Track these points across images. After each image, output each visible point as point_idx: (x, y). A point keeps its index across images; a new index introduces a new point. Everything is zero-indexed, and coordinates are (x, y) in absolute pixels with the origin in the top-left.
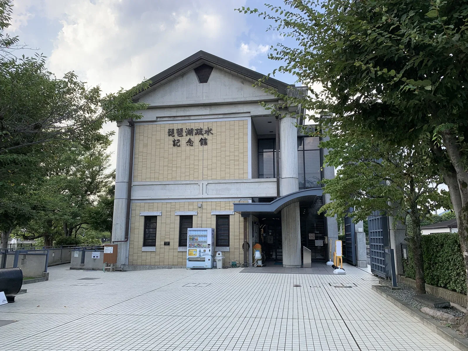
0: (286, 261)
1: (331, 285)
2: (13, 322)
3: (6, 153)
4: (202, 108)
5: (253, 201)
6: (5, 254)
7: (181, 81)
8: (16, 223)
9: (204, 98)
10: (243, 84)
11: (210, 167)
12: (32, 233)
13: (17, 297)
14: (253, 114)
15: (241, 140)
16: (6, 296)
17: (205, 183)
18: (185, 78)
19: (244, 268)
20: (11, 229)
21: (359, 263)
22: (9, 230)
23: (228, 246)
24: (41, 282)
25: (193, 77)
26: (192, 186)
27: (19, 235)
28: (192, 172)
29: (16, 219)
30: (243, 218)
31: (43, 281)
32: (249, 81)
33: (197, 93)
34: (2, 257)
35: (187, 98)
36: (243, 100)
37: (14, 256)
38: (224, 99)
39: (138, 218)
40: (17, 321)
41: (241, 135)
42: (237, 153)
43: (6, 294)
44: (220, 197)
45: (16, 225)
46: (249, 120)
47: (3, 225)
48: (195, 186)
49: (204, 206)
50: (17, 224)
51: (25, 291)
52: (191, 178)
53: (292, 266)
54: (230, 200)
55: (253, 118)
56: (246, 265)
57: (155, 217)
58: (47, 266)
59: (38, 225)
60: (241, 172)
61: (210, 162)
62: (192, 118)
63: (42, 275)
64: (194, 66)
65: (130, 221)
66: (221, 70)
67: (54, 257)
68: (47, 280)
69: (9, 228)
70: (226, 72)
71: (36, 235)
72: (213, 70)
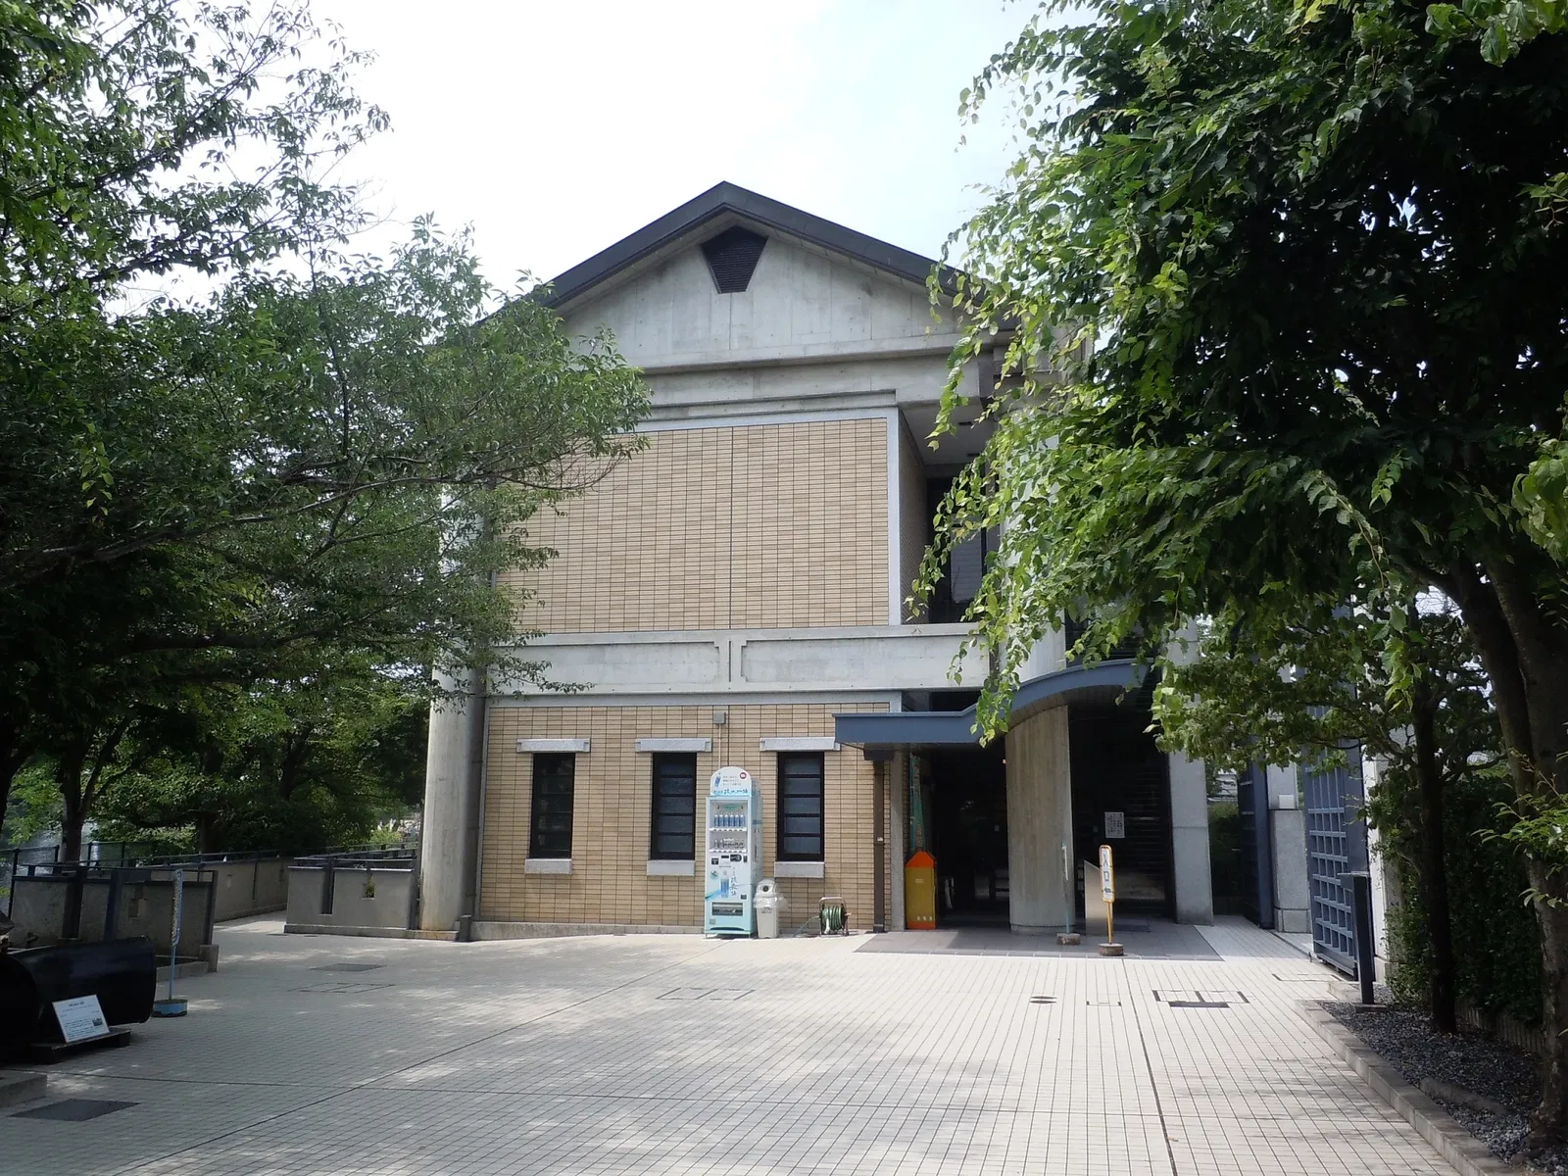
0: (1020, 911)
1: (1158, 999)
4: (729, 378)
5: (906, 706)
7: (655, 289)
9: (735, 345)
10: (869, 292)
11: (754, 583)
14: (903, 396)
15: (863, 489)
17: (740, 640)
18: (670, 279)
19: (874, 935)
21: (1283, 917)
23: (820, 857)
25: (698, 275)
26: (694, 650)
28: (691, 603)
30: (870, 763)
32: (892, 285)
33: (710, 328)
35: (677, 344)
36: (868, 348)
38: (805, 347)
39: (510, 758)
41: (864, 470)
42: (848, 535)
44: (788, 690)
46: (893, 419)
48: (705, 651)
49: (736, 721)
52: (691, 621)
53: (1041, 930)
54: (828, 699)
55: (904, 411)
56: (880, 923)
57: (569, 757)
58: (212, 923)
60: (865, 602)
61: (755, 567)
62: (693, 413)
64: (701, 234)
65: (484, 769)
66: (792, 250)
70: (810, 253)
72: (765, 249)
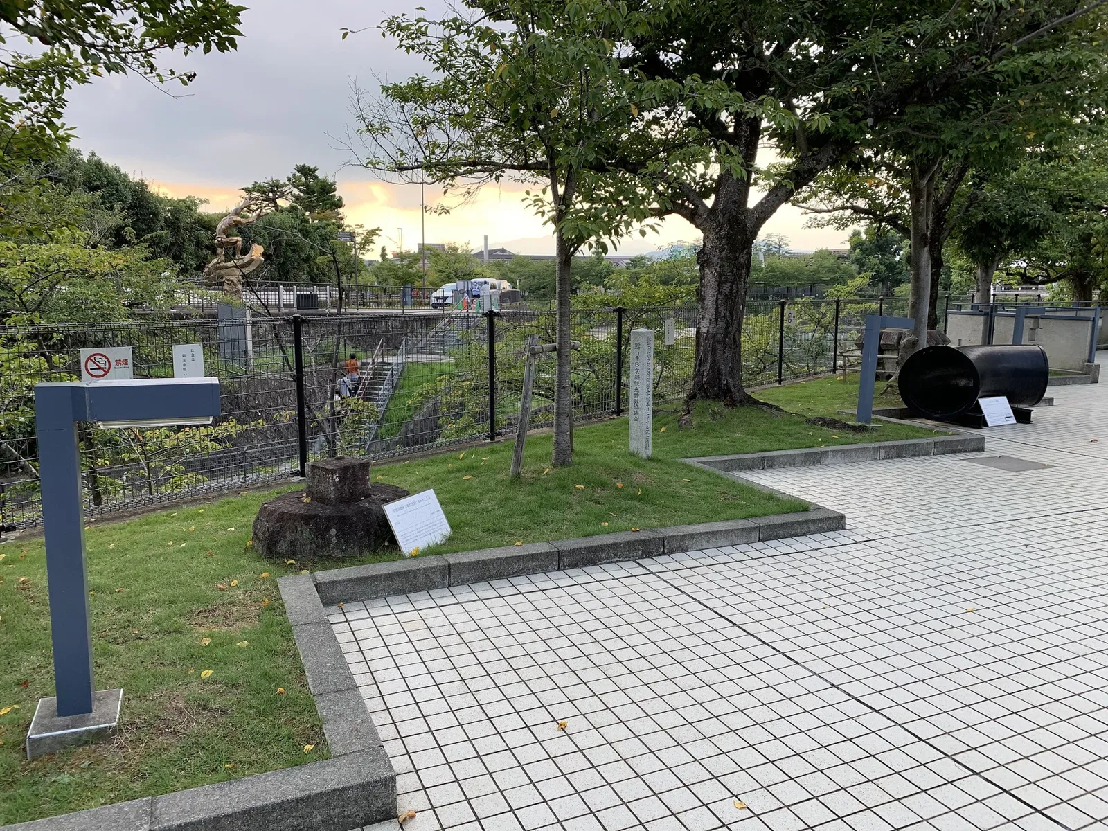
2: (1043, 466)
3: (1012, 53)
6: (991, 316)
8: (1009, 245)
12: (1044, 269)
13: (1037, 412)
16: (1012, 408)
20: (997, 259)
22: (993, 262)
24: (1080, 386)
27: (1012, 274)
29: (1009, 234)
31: (1084, 383)
34: (985, 323)
37: (1013, 320)
40: (1049, 466)
43: (1010, 401)
45: (1008, 249)
47: (980, 250)
50: (1011, 246)
51: (1050, 402)
58: (1094, 348)
59: (1058, 250)
63: (1082, 370)
67: (1101, 328)
68: (1095, 381)
69: (994, 257)
71: (1053, 275)
